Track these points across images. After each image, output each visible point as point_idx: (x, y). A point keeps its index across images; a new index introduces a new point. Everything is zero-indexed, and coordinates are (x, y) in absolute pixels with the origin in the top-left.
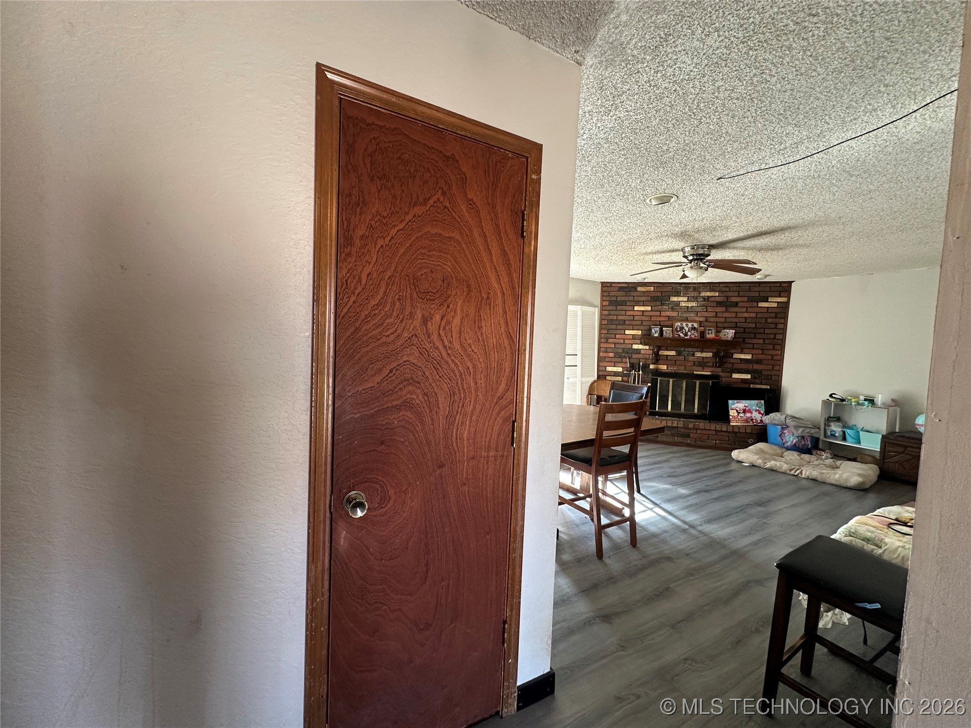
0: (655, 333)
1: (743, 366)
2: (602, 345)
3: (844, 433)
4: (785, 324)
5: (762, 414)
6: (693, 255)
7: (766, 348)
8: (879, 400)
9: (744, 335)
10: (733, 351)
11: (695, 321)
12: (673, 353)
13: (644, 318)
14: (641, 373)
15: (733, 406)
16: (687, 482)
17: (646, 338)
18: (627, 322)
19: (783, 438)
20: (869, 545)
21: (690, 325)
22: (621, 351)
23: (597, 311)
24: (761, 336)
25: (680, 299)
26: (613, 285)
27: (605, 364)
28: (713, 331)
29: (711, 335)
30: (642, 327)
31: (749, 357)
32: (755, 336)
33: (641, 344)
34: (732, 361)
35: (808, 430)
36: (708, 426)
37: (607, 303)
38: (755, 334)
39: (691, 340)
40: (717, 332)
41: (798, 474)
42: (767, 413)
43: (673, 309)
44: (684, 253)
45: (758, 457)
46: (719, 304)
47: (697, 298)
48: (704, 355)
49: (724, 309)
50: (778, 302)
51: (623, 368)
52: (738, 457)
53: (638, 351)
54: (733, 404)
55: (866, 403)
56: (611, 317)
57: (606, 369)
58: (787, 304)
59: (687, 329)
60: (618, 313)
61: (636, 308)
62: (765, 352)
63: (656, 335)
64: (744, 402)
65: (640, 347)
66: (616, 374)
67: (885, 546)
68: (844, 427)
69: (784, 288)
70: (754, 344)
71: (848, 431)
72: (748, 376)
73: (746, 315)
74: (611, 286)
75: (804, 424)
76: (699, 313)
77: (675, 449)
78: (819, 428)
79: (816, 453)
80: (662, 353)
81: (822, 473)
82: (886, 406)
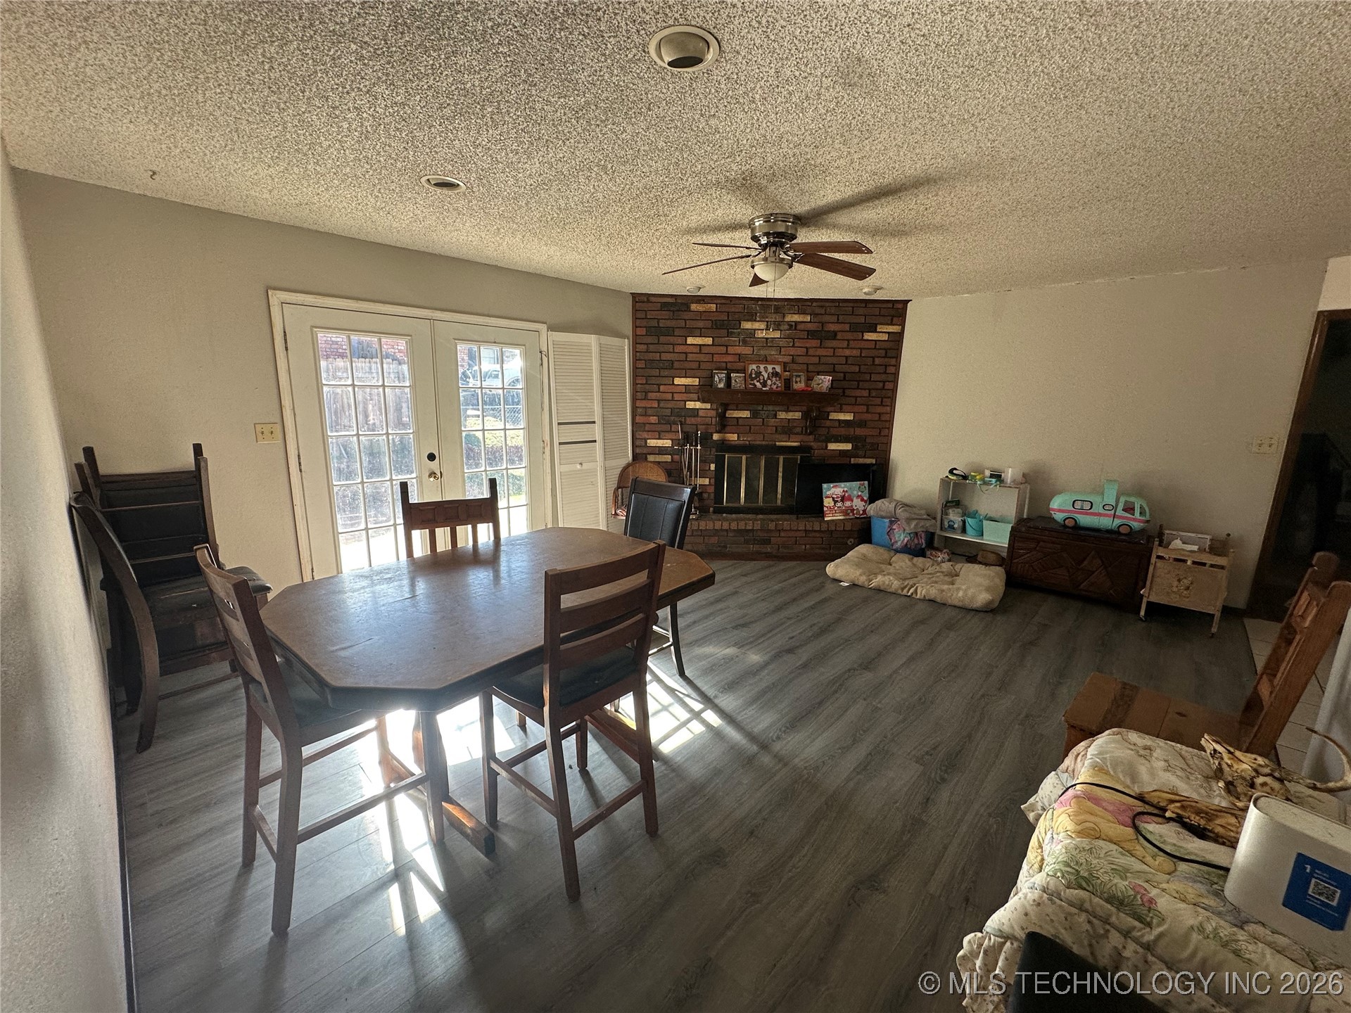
0: (720, 382)
1: (843, 431)
2: (639, 404)
3: (964, 522)
4: (897, 366)
5: (866, 502)
6: (767, 234)
7: (873, 403)
8: (1009, 475)
9: (845, 384)
10: (829, 409)
11: (778, 363)
12: (746, 414)
13: (702, 357)
14: (699, 447)
15: (828, 493)
16: (763, 635)
17: (706, 391)
18: (676, 365)
19: (891, 536)
20: (1122, 915)
21: (770, 368)
22: (668, 412)
23: (626, 345)
24: (866, 385)
25: (756, 325)
26: (652, 299)
27: (645, 435)
28: (803, 378)
29: (799, 385)
30: (699, 373)
31: (849, 417)
32: (858, 384)
33: (698, 400)
34: (828, 424)
35: (922, 523)
36: (794, 525)
37: (644, 331)
38: (858, 381)
39: (771, 393)
40: (808, 380)
41: (912, 594)
42: (872, 499)
43: (745, 343)
44: (753, 230)
45: (861, 571)
46: (811, 334)
47: (780, 325)
48: (791, 415)
49: (815, 343)
50: (888, 333)
51: (672, 440)
52: (835, 573)
53: (695, 412)
54: (829, 489)
55: (994, 480)
56: (651, 356)
57: (646, 443)
58: (901, 335)
59: (766, 374)
60: (661, 348)
61: (690, 340)
62: (871, 409)
63: (721, 386)
64: (842, 484)
65: (698, 405)
66: (661, 451)
67: (1159, 925)
68: (964, 514)
69: (896, 311)
70: (856, 397)
71: (969, 520)
72: (848, 446)
73: (847, 352)
74: (648, 301)
75: (918, 515)
76: (782, 349)
77: (749, 566)
78: (935, 518)
79: (931, 554)
80: (730, 414)
81: (943, 591)
82: (1016, 484)
